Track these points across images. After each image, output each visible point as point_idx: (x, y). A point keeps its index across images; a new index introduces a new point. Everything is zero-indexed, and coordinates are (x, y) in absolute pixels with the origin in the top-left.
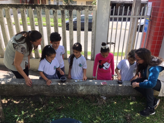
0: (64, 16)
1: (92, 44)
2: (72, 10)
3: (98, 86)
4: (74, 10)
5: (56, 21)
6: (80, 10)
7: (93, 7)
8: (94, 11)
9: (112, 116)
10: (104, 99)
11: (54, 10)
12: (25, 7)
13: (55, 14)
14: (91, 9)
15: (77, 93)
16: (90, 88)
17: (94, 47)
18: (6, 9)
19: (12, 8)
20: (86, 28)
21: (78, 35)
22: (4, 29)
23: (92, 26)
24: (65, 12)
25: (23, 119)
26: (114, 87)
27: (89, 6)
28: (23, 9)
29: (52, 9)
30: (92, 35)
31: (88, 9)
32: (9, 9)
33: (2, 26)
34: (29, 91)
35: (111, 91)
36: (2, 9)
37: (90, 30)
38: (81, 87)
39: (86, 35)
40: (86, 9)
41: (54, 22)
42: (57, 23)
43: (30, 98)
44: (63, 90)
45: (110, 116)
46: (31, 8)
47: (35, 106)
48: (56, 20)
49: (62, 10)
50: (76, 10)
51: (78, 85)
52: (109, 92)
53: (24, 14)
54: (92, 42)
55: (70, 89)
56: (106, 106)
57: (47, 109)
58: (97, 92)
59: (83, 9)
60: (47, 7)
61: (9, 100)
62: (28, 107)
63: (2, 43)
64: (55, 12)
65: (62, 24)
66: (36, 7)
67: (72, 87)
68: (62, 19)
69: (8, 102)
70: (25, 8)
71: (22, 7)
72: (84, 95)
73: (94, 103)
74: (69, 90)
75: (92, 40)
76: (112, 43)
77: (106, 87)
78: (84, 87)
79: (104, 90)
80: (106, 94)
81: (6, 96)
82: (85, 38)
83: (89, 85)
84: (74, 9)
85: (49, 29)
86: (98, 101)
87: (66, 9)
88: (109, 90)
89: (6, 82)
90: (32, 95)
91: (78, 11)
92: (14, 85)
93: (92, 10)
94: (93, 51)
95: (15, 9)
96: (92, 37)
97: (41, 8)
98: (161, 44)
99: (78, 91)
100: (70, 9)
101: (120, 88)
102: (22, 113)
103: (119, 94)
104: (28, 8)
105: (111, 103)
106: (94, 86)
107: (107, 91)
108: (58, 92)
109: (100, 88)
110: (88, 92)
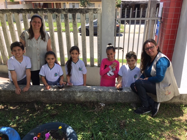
0: (67, 19)
1: (98, 50)
2: (76, 14)
3: (96, 92)
4: (78, 14)
5: (59, 26)
6: (83, 13)
7: (98, 9)
8: (98, 14)
9: (106, 122)
10: (102, 106)
11: (57, 14)
12: (26, 11)
13: (58, 18)
14: (95, 12)
15: (75, 100)
16: (88, 94)
17: (100, 53)
18: (8, 14)
19: (14, 13)
20: (91, 32)
21: (83, 40)
22: (6, 34)
23: (98, 30)
24: (68, 15)
25: (16, 124)
26: (113, 93)
27: (93, 9)
28: (25, 13)
29: (54, 13)
30: (98, 39)
31: (92, 12)
32: (11, 14)
33: (5, 32)
34: (26, 98)
35: (110, 98)
36: (4, 14)
37: (95, 34)
38: (78, 93)
39: (91, 40)
40: (90, 12)
41: (57, 26)
42: (60, 28)
43: (27, 105)
44: (60, 96)
45: (104, 121)
46: (33, 12)
47: (30, 112)
48: (59, 24)
49: (65, 13)
50: (79, 14)
51: (76, 91)
52: (108, 99)
53: (26, 19)
54: (98, 48)
55: (68, 95)
56: (102, 113)
57: (41, 115)
58: (95, 99)
59: (86, 12)
60: (49, 11)
61: (5, 106)
62: (23, 113)
63: (5, 50)
64: (58, 16)
65: (65, 28)
66: (38, 12)
67: (69, 93)
68: (65, 23)
69: (5, 108)
70: (27, 13)
71: (24, 12)
72: (82, 102)
73: (91, 109)
74: (66, 96)
75: (98, 45)
76: (120, 48)
77: (105, 93)
78: (81, 93)
79: (103, 96)
80: (105, 101)
81: (4, 102)
82: (90, 43)
83: (87, 91)
84: (77, 12)
85: (52, 34)
86: (96, 108)
87: (69, 12)
88: (108, 97)
89: (3, 87)
90: (29, 101)
91: (82, 14)
92: (10, 91)
93: (97, 13)
94: (99, 57)
95: (17, 14)
96: (98, 41)
97: (43, 13)
98: (173, 48)
99: (75, 98)
100: (73, 13)
101: (120, 95)
102: (16, 118)
103: (118, 101)
104: (30, 13)
105: (109, 109)
106: (92, 92)
107: (106, 97)
108: (55, 99)
109: (98, 95)
110: (86, 99)
